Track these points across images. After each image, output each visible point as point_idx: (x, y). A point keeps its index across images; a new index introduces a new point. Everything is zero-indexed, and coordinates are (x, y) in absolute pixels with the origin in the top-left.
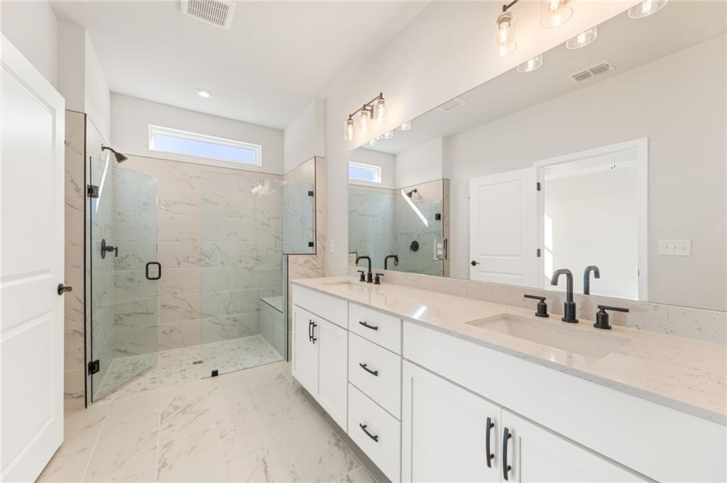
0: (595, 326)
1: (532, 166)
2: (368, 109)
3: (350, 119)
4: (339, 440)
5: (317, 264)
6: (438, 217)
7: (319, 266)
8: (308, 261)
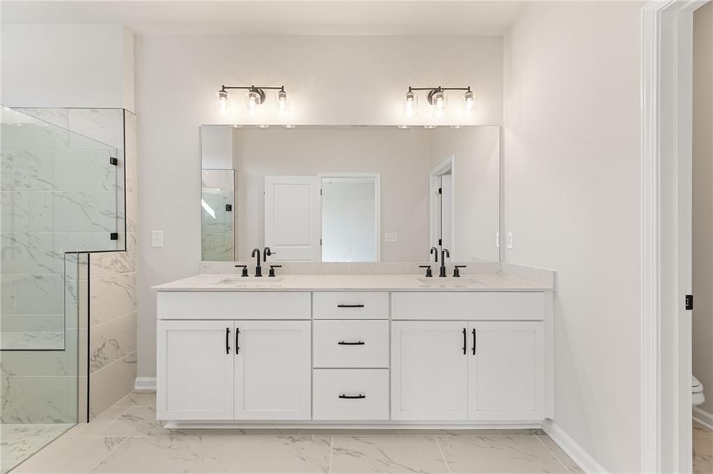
0: (454, 276)
1: (316, 175)
2: (258, 92)
3: (223, 91)
4: (292, 437)
5: (127, 265)
6: (229, 208)
7: (130, 269)
8: (116, 261)
